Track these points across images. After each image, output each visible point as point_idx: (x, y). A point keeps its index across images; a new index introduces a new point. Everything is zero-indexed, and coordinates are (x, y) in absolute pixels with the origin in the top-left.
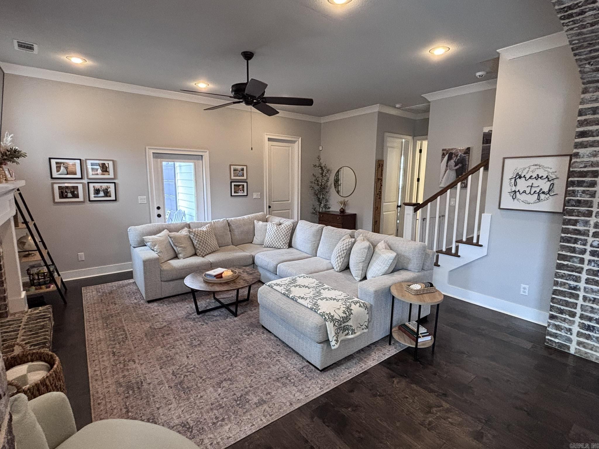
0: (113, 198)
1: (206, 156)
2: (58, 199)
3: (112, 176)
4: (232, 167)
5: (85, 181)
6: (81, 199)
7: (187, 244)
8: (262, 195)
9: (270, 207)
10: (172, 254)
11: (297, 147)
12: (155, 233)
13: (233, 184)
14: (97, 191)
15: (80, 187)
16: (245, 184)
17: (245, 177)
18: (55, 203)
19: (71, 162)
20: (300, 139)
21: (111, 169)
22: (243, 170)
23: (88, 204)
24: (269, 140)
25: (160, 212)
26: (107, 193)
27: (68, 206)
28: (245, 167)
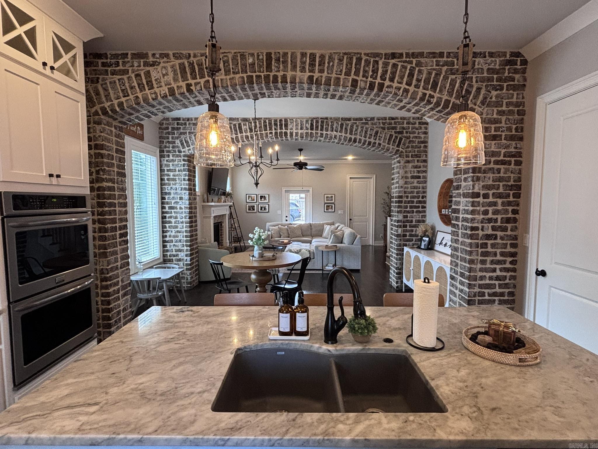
0: (267, 211)
1: (311, 190)
2: (248, 211)
3: (267, 201)
4: (326, 196)
5: (257, 203)
6: (255, 211)
7: (285, 232)
8: (344, 212)
9: (351, 220)
10: (279, 236)
11: (373, 181)
12: (275, 226)
13: (326, 205)
14: (261, 208)
15: (255, 206)
16: (333, 205)
17: (333, 201)
18: (247, 212)
19: (253, 196)
20: (375, 176)
21: (267, 198)
22: (332, 197)
23: (258, 213)
24: (351, 178)
25: (287, 219)
26: (265, 209)
27: (252, 214)
28: (333, 196)
